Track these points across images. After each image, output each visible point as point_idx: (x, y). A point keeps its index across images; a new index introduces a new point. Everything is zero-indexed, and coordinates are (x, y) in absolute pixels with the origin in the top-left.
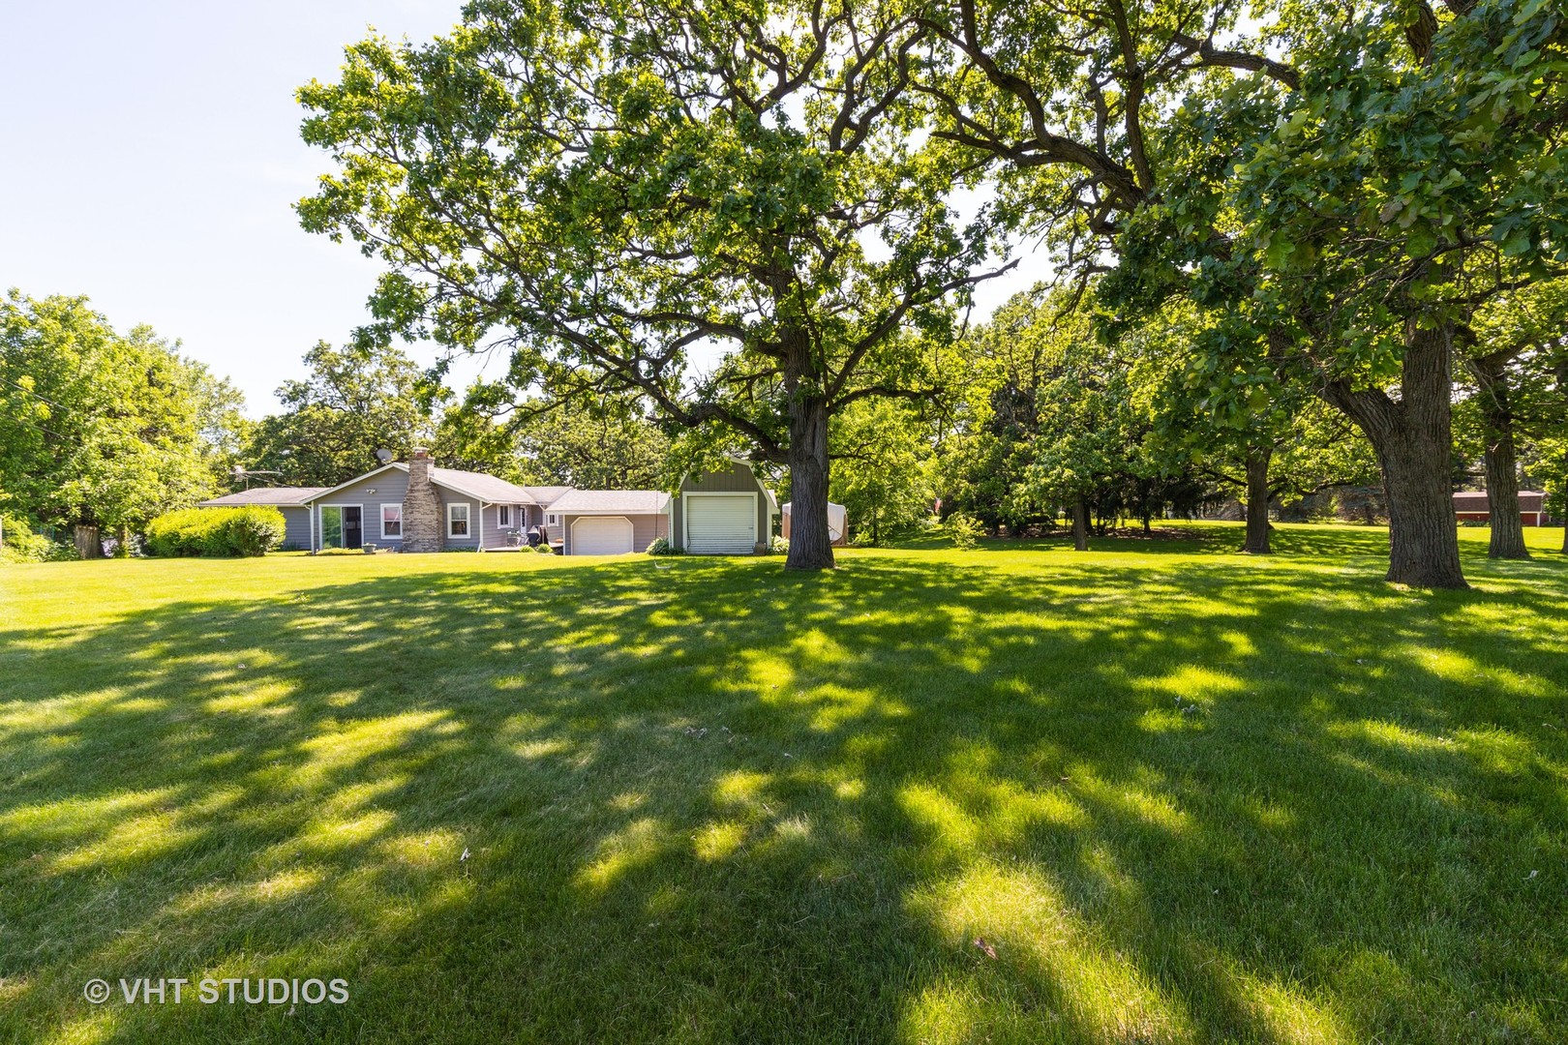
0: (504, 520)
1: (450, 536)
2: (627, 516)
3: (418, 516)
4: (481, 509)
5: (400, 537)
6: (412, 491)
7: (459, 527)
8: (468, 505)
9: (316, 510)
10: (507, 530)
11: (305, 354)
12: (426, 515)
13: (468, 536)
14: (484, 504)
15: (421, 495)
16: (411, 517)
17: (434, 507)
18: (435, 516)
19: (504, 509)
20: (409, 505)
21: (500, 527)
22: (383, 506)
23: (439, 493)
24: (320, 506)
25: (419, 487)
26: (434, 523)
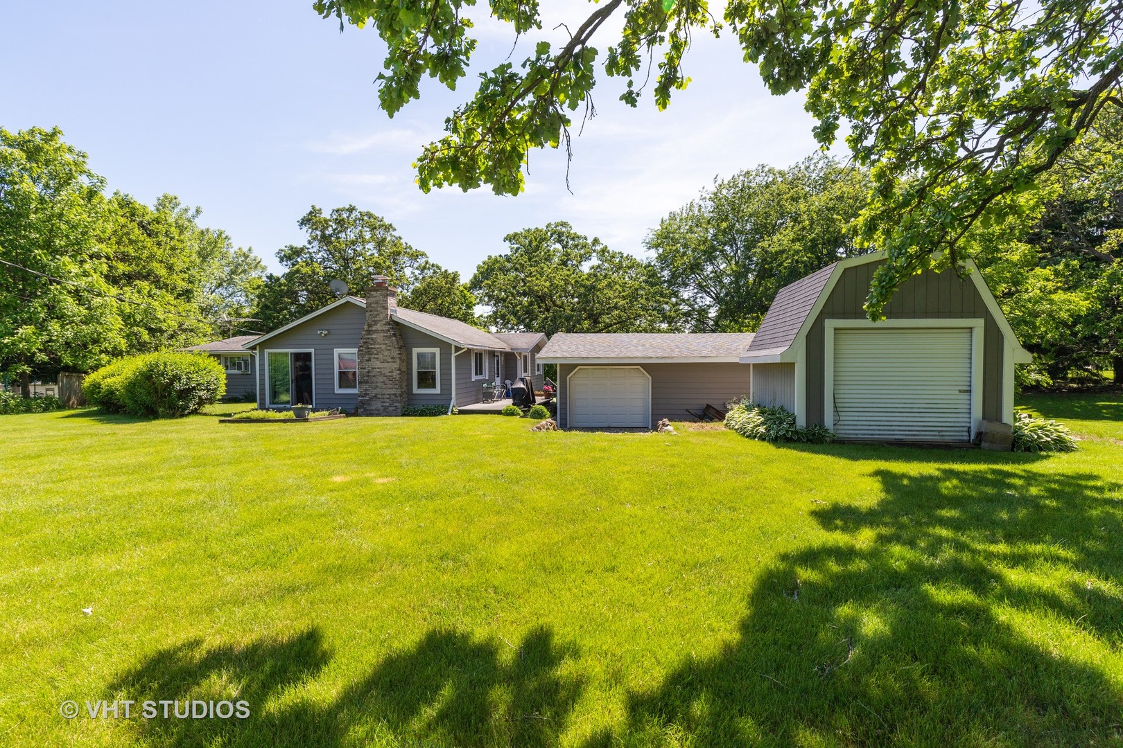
0: (479, 371)
1: (416, 390)
2: (643, 365)
3: (377, 364)
4: (454, 355)
5: (355, 391)
6: (369, 332)
7: (426, 379)
8: (437, 351)
9: (262, 355)
10: (481, 382)
11: (300, 218)
12: (385, 364)
13: (437, 391)
14: (458, 349)
15: (380, 338)
16: (368, 366)
17: (395, 352)
18: (396, 365)
19: (479, 356)
20: (366, 350)
21: (474, 378)
22: (337, 351)
23: (404, 335)
24: (267, 351)
25: (379, 327)
26: (396, 374)
